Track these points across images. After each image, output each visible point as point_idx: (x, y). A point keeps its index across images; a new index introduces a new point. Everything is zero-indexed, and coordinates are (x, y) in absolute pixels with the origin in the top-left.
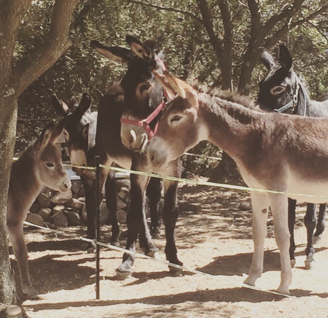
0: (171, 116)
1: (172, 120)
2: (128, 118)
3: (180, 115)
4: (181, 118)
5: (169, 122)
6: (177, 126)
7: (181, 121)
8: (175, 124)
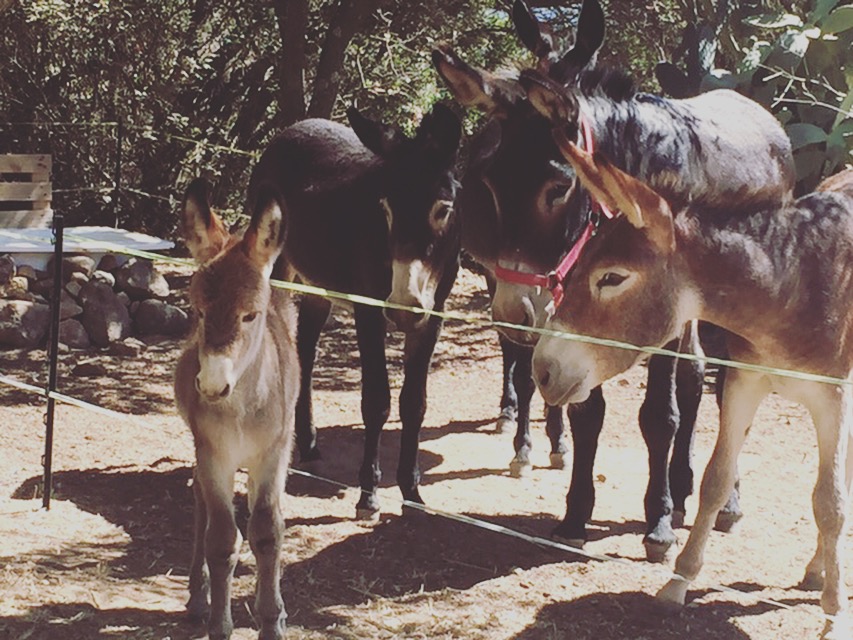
0: (599, 274)
1: (601, 284)
2: (517, 268)
3: (622, 272)
4: (624, 278)
5: (593, 288)
6: (613, 300)
7: (625, 286)
8: (608, 293)
